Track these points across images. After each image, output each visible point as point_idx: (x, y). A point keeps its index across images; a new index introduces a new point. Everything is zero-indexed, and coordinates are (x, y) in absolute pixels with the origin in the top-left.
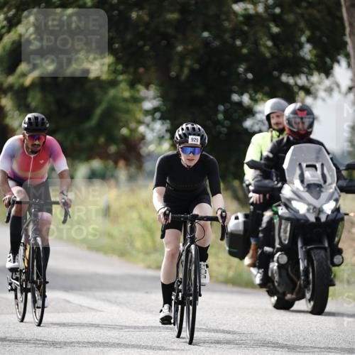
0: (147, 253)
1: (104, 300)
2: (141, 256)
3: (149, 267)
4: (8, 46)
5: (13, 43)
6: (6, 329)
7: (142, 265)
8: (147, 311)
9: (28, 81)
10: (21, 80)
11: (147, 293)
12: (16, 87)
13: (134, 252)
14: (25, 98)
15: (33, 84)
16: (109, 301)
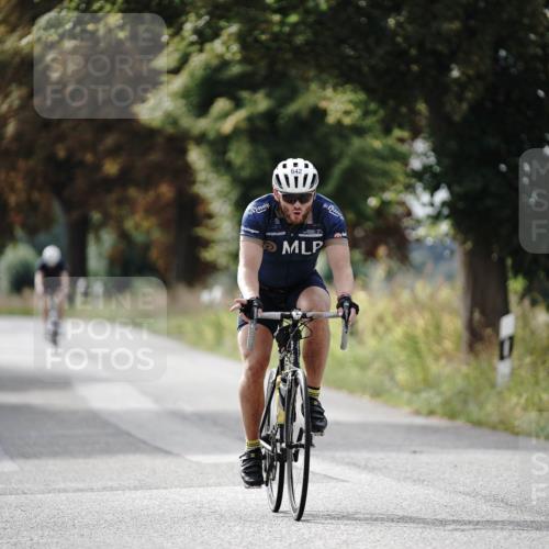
0: (416, 392)
1: (348, 464)
2: (406, 395)
3: (417, 413)
4: (199, 73)
5: (207, 66)
6: (197, 510)
7: (407, 409)
8: (414, 481)
9: (227, 126)
10: (217, 126)
11: (415, 452)
12: (212, 135)
13: (396, 391)
14: (224, 152)
15: (236, 132)
16: (355, 465)
